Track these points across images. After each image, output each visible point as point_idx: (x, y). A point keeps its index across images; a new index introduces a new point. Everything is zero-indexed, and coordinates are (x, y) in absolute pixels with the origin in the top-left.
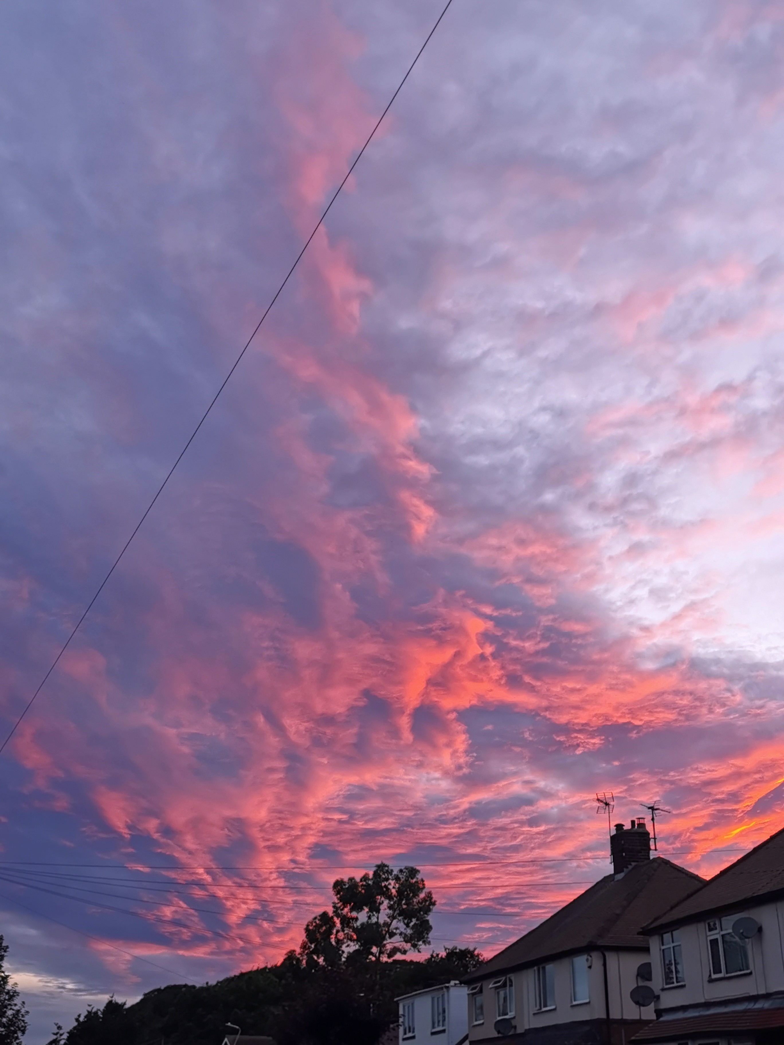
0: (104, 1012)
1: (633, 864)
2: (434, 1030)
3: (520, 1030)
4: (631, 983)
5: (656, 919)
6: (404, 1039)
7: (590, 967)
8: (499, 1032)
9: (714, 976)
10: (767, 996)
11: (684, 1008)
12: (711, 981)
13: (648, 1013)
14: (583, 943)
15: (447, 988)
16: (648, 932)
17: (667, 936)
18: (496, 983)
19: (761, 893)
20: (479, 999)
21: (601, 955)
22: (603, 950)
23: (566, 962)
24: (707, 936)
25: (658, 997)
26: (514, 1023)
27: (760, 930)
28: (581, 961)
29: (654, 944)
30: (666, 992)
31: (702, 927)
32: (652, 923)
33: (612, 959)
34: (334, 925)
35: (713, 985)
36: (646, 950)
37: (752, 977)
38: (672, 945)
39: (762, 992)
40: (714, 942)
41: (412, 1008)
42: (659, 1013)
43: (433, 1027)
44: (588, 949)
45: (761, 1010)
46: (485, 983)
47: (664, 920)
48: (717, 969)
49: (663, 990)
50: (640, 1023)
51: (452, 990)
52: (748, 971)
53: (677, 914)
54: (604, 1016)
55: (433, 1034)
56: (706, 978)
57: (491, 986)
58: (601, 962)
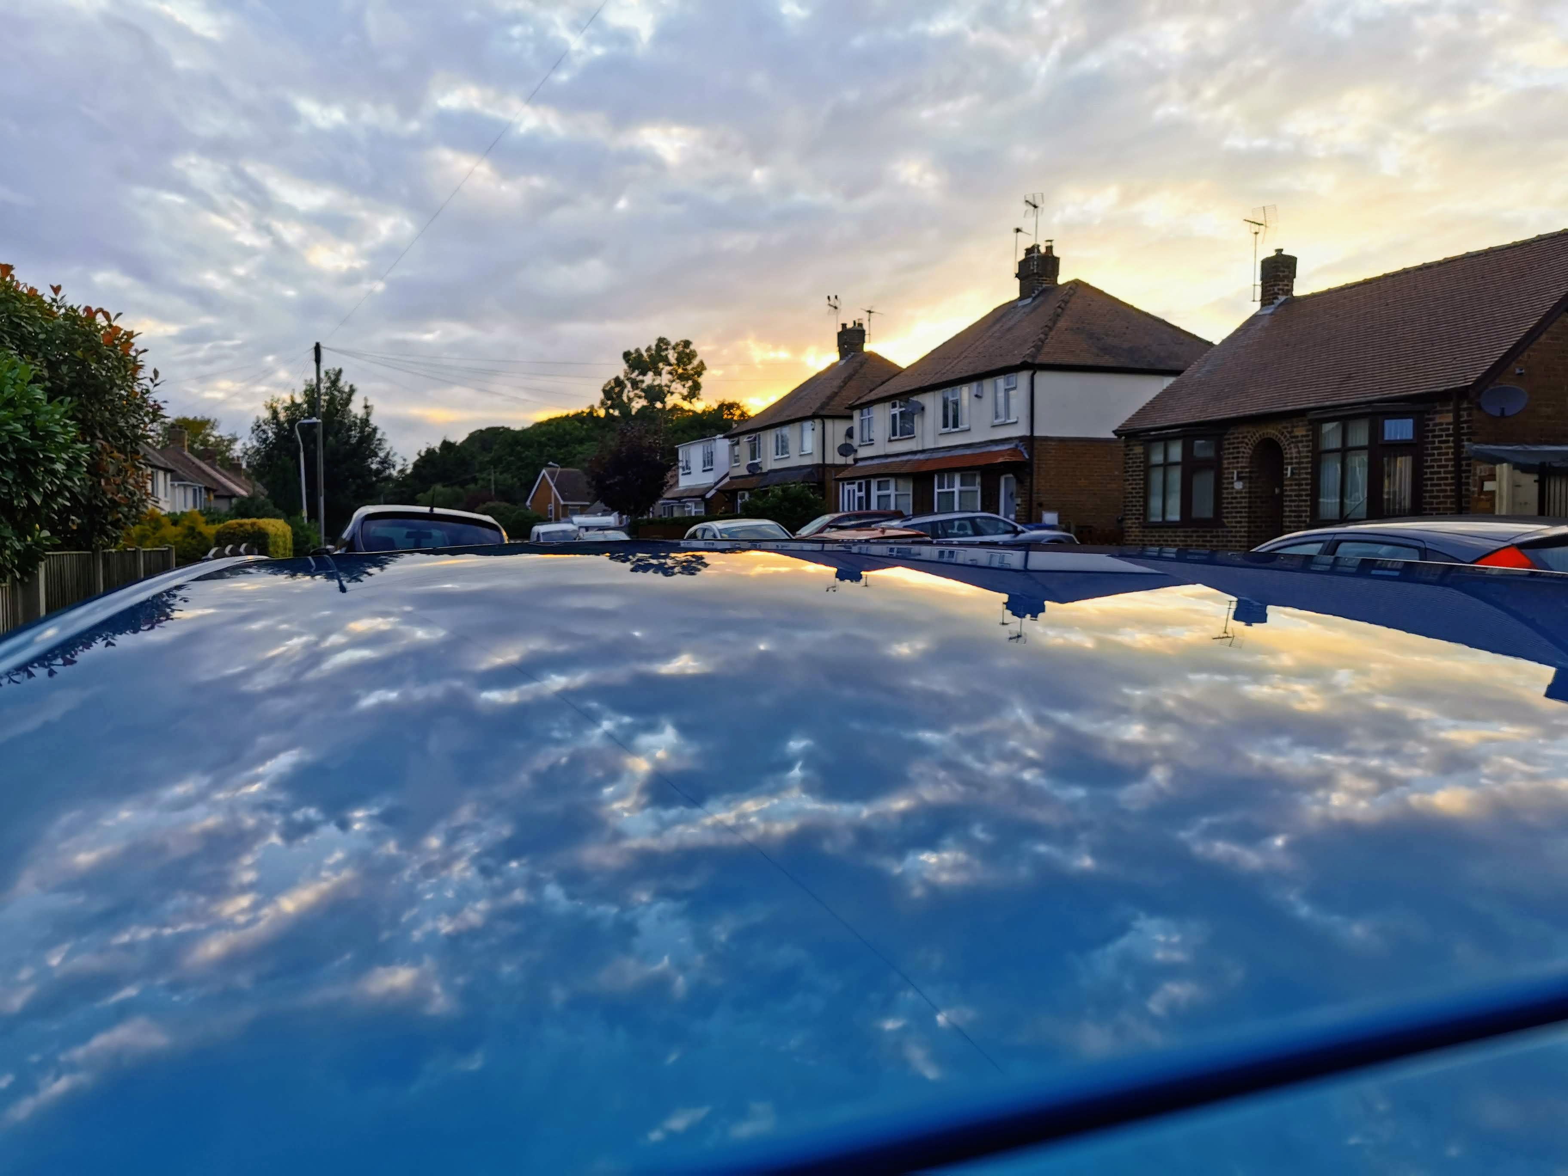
0: (440, 449)
1: (852, 353)
2: (705, 469)
3: (765, 470)
4: (841, 440)
5: (859, 398)
6: (683, 474)
7: (813, 430)
8: (750, 471)
9: (893, 438)
10: (923, 451)
11: (872, 458)
12: (890, 441)
13: (850, 460)
14: (809, 414)
15: (714, 440)
16: (853, 408)
17: (866, 411)
18: (749, 438)
19: (926, 384)
20: (737, 448)
21: (821, 422)
22: (823, 418)
23: (797, 425)
24: (890, 412)
25: (856, 451)
26: (760, 465)
27: (923, 409)
28: (808, 425)
29: (856, 414)
30: (862, 447)
31: (888, 405)
32: (856, 401)
33: (829, 424)
34: (625, 386)
35: (890, 444)
36: (851, 417)
37: (914, 440)
38: (868, 417)
39: (920, 448)
40: (894, 417)
41: (687, 454)
42: (856, 461)
43: (704, 466)
44: (812, 417)
45: (918, 460)
46: (741, 437)
47: (864, 400)
48: (894, 434)
49: (860, 446)
50: (846, 466)
51: (718, 441)
52: (912, 436)
53: (873, 396)
54: (821, 462)
55: (704, 471)
56: (887, 439)
57: (745, 440)
58: (821, 426)
